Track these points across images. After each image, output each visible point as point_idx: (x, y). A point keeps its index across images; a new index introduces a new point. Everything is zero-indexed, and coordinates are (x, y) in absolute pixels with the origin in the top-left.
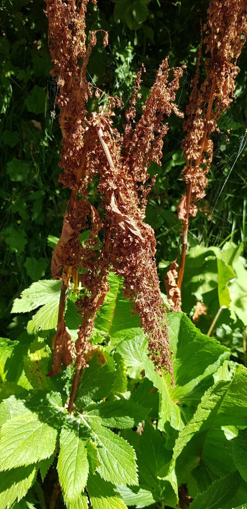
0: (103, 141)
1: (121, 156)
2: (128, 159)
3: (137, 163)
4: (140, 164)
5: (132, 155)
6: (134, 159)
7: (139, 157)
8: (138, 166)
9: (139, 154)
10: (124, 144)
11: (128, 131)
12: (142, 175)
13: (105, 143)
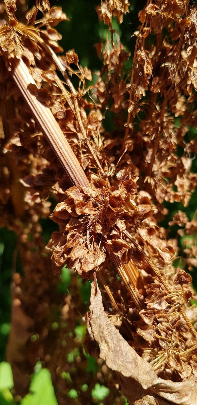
0: (33, 99)
1: (106, 139)
2: (129, 143)
3: (160, 150)
4: (168, 150)
5: (137, 128)
6: (146, 139)
7: (162, 132)
8: (162, 159)
9: (162, 122)
10: (110, 101)
11: (115, 60)
12: (177, 183)
13: (44, 103)
